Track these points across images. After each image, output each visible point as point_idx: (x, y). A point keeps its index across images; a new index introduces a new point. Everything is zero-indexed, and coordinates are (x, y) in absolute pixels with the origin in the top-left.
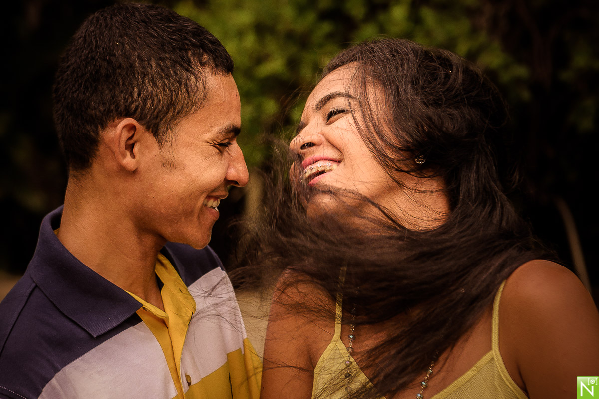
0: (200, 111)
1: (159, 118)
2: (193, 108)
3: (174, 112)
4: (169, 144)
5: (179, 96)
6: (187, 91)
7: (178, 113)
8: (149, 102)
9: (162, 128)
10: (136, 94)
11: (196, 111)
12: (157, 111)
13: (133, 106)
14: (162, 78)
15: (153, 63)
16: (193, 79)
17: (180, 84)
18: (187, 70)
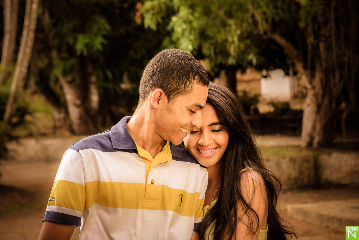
0: (187, 95)
1: (171, 92)
2: (185, 93)
3: (177, 92)
4: (171, 103)
5: (181, 87)
6: (185, 86)
7: (179, 93)
8: (169, 85)
9: (171, 96)
10: (166, 81)
11: (185, 94)
12: (171, 90)
13: (163, 85)
14: (177, 79)
15: (175, 72)
16: (188, 82)
17: (183, 83)
18: (187, 79)
